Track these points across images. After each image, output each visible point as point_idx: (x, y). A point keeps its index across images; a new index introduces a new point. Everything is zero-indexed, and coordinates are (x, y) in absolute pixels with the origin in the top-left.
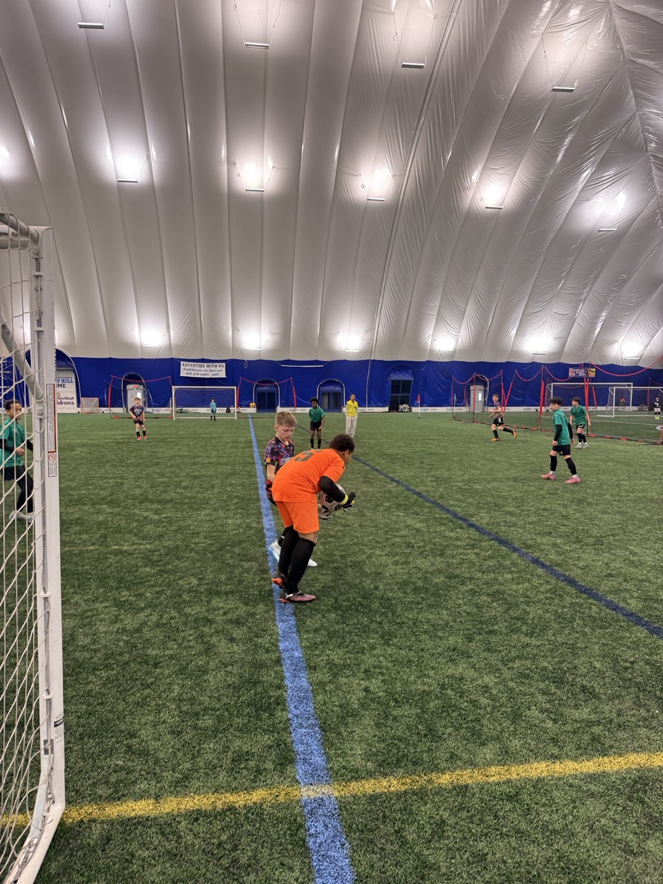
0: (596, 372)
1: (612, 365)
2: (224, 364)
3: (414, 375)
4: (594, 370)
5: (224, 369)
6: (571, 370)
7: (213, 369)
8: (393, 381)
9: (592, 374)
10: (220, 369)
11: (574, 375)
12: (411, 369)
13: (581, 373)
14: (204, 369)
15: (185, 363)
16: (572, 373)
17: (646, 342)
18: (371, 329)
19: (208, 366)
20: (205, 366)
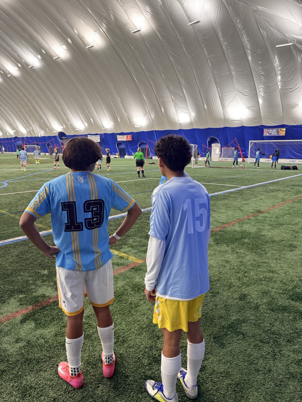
0: (286, 131)
2: (99, 136)
4: (284, 129)
5: (99, 138)
6: (265, 130)
9: (283, 132)
13: (274, 132)
15: (89, 135)
16: (266, 133)
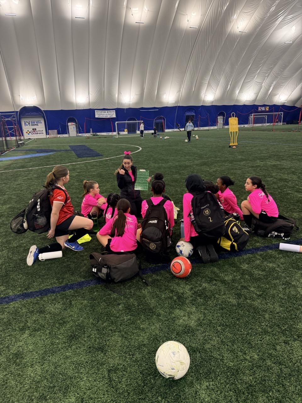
0: (269, 108)
2: (115, 111)
3: (195, 113)
5: (115, 113)
6: (259, 108)
7: (110, 113)
8: (187, 116)
9: (267, 109)
10: (113, 113)
11: (260, 110)
12: (194, 110)
13: (263, 109)
14: (105, 113)
15: (97, 111)
17: (290, 94)
18: (180, 91)
19: (108, 112)
20: (106, 112)
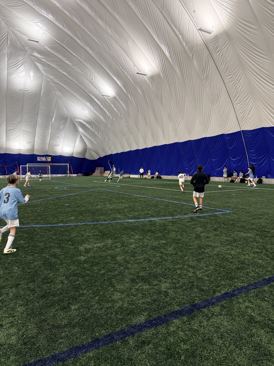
0: (51, 159)
1: (60, 156)
4: (50, 158)
9: (49, 159)
11: (40, 160)
13: (44, 159)
16: (39, 159)
17: (73, 146)
